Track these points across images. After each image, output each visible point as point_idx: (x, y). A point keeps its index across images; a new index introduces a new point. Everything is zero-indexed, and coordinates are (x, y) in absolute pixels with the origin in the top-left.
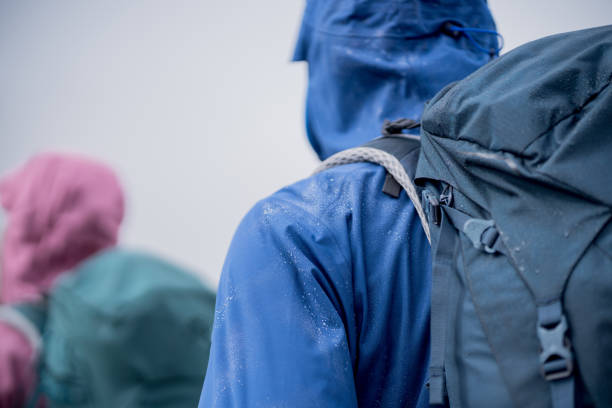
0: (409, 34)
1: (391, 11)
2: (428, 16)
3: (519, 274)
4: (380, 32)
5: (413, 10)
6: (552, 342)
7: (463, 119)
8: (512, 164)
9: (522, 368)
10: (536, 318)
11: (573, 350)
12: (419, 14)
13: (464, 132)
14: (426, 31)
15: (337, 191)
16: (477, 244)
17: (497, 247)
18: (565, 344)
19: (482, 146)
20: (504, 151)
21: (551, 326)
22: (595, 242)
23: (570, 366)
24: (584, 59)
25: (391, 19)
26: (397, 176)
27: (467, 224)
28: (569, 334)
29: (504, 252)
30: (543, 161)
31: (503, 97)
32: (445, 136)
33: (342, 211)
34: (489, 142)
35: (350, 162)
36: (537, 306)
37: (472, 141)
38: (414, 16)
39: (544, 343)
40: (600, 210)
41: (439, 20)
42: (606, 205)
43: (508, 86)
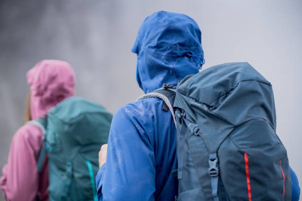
0: (174, 56)
1: (169, 47)
2: (181, 50)
3: (204, 143)
4: (165, 54)
5: (176, 48)
6: (213, 165)
7: (191, 91)
8: (206, 108)
9: (203, 172)
10: (209, 157)
11: (219, 168)
12: (178, 49)
13: (191, 95)
14: (180, 55)
15: (149, 108)
16: (192, 132)
17: (198, 133)
18: (217, 166)
19: (197, 101)
20: (204, 104)
21: (213, 160)
22: (228, 136)
23: (218, 173)
24: (230, 77)
25: (169, 50)
26: (167, 104)
27: (189, 125)
28: (218, 163)
29: (200, 135)
30: (215, 108)
31: (204, 87)
32: (185, 95)
33: (151, 115)
34: (199, 100)
35: (152, 97)
36: (209, 154)
37: (193, 99)
38: (177, 50)
39: (210, 165)
40: (231, 126)
41: (185, 51)
42: (232, 125)
43: (207, 82)
